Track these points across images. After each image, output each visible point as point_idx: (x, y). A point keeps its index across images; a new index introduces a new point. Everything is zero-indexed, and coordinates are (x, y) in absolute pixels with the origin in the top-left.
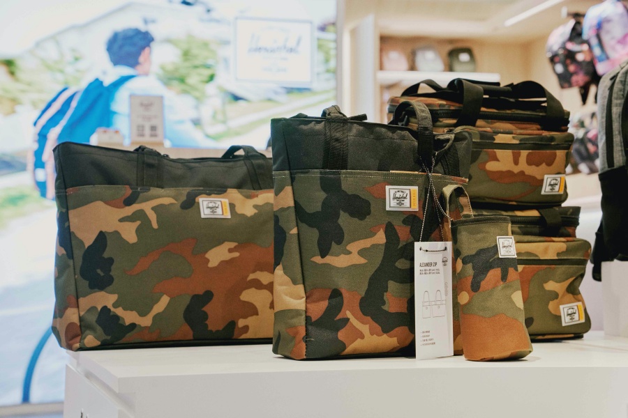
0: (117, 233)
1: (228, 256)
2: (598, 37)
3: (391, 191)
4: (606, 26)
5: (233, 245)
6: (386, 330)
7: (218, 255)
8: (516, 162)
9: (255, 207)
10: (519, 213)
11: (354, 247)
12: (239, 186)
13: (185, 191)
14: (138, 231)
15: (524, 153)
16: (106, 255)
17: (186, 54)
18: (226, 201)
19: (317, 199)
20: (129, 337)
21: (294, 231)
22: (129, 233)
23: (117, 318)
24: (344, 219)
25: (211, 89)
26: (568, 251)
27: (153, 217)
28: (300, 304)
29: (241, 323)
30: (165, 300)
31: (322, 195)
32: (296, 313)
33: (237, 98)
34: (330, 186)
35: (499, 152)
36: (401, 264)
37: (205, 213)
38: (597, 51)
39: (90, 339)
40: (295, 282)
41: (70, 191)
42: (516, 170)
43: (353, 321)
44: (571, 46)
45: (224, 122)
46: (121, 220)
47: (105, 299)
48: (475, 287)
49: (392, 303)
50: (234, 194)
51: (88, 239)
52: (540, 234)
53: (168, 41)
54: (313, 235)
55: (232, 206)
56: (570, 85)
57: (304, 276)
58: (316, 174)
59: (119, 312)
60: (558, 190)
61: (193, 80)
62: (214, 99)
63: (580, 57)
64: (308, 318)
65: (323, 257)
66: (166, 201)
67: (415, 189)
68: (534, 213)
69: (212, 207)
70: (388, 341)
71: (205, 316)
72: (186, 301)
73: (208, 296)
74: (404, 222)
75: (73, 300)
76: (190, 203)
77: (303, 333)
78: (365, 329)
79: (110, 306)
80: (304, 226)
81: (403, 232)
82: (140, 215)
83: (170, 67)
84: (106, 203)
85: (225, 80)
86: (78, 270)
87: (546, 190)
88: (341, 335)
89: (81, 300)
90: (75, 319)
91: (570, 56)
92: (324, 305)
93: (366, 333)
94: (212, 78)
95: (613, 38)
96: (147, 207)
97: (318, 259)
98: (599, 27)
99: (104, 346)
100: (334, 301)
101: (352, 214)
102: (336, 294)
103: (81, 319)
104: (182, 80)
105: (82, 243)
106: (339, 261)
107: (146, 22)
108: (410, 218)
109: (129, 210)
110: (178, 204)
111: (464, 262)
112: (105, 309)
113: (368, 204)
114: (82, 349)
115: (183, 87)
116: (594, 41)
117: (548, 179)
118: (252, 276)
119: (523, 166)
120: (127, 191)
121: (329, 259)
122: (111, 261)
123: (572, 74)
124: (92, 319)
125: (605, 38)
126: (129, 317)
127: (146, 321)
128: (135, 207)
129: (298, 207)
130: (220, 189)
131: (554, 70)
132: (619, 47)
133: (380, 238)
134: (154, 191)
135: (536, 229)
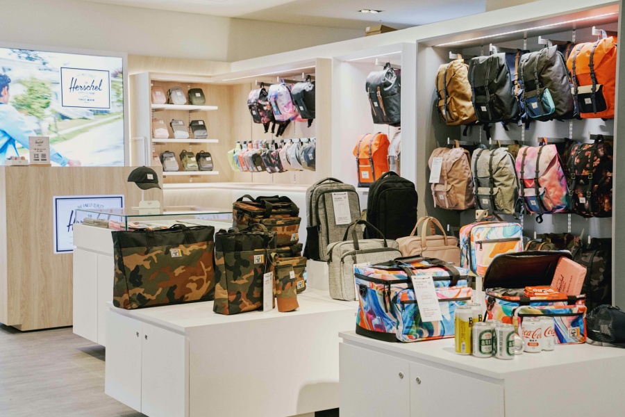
0: (143, 265)
1: (182, 271)
2: (276, 102)
3: (256, 257)
4: (279, 97)
5: (183, 267)
6: (253, 303)
7: (178, 271)
8: (283, 230)
9: (190, 251)
10: (283, 249)
11: (245, 277)
12: (183, 244)
13: (165, 247)
14: (150, 264)
15: (286, 227)
16: (139, 274)
17: (31, 90)
18: (179, 250)
19: (232, 262)
20: (148, 304)
21: (224, 272)
22: (147, 265)
23: (144, 297)
24: (242, 268)
25: (47, 111)
26: (300, 262)
27: (155, 258)
28: (226, 296)
29: (186, 296)
30: (160, 289)
31: (235, 260)
32: (225, 299)
33: (64, 117)
34: (237, 257)
35: (278, 228)
36: (259, 281)
37: (173, 255)
38: (275, 109)
39: (134, 305)
40: (224, 289)
41: (123, 249)
42: (283, 233)
43: (244, 301)
44: (261, 102)
45: (56, 132)
46: (144, 260)
47: (140, 290)
48: (283, 289)
49: (256, 295)
50: (182, 246)
51: (132, 268)
52: (290, 257)
53: (19, 82)
54: (231, 274)
55: (182, 252)
56: (260, 122)
57: (227, 287)
58: (232, 254)
59: (145, 295)
60: (296, 239)
61: (36, 106)
62: (49, 118)
63: (265, 108)
64: (229, 301)
65: (235, 280)
66: (159, 252)
67: (263, 255)
68: (288, 248)
69: (175, 253)
70: (254, 306)
71: (174, 294)
72: (168, 289)
73: (175, 287)
74: (260, 267)
75: (126, 291)
76: (168, 252)
77: (227, 306)
78: (247, 303)
79: (141, 293)
80: (228, 271)
81: (259, 271)
82: (151, 258)
83: (20, 98)
84: (139, 254)
85: (56, 106)
86: (128, 280)
87: (292, 239)
88: (240, 306)
89: (130, 291)
90: (128, 298)
91: (260, 107)
92: (235, 296)
93: (248, 304)
94: (48, 105)
95: (283, 104)
96: (153, 255)
97: (233, 282)
98: (276, 97)
99: (139, 307)
100: (239, 295)
101: (244, 266)
102: (239, 293)
103: (130, 298)
104: (29, 106)
105: (129, 270)
106: (240, 282)
107: (4, 70)
108: (261, 266)
109: (147, 257)
110: (163, 252)
111: (280, 281)
112: (140, 294)
113: (249, 262)
114: (131, 309)
115: (30, 110)
116: (273, 104)
117: (293, 235)
118: (190, 278)
119: (285, 232)
120: (145, 249)
121: (237, 282)
122: (141, 276)
123: (261, 117)
124: (135, 298)
125: (279, 104)
126: (148, 296)
127: (154, 298)
128: (149, 255)
129: (226, 264)
130: (177, 245)
131: (252, 113)
132: (285, 109)
133: (252, 273)
134: (155, 248)
135: (289, 254)
